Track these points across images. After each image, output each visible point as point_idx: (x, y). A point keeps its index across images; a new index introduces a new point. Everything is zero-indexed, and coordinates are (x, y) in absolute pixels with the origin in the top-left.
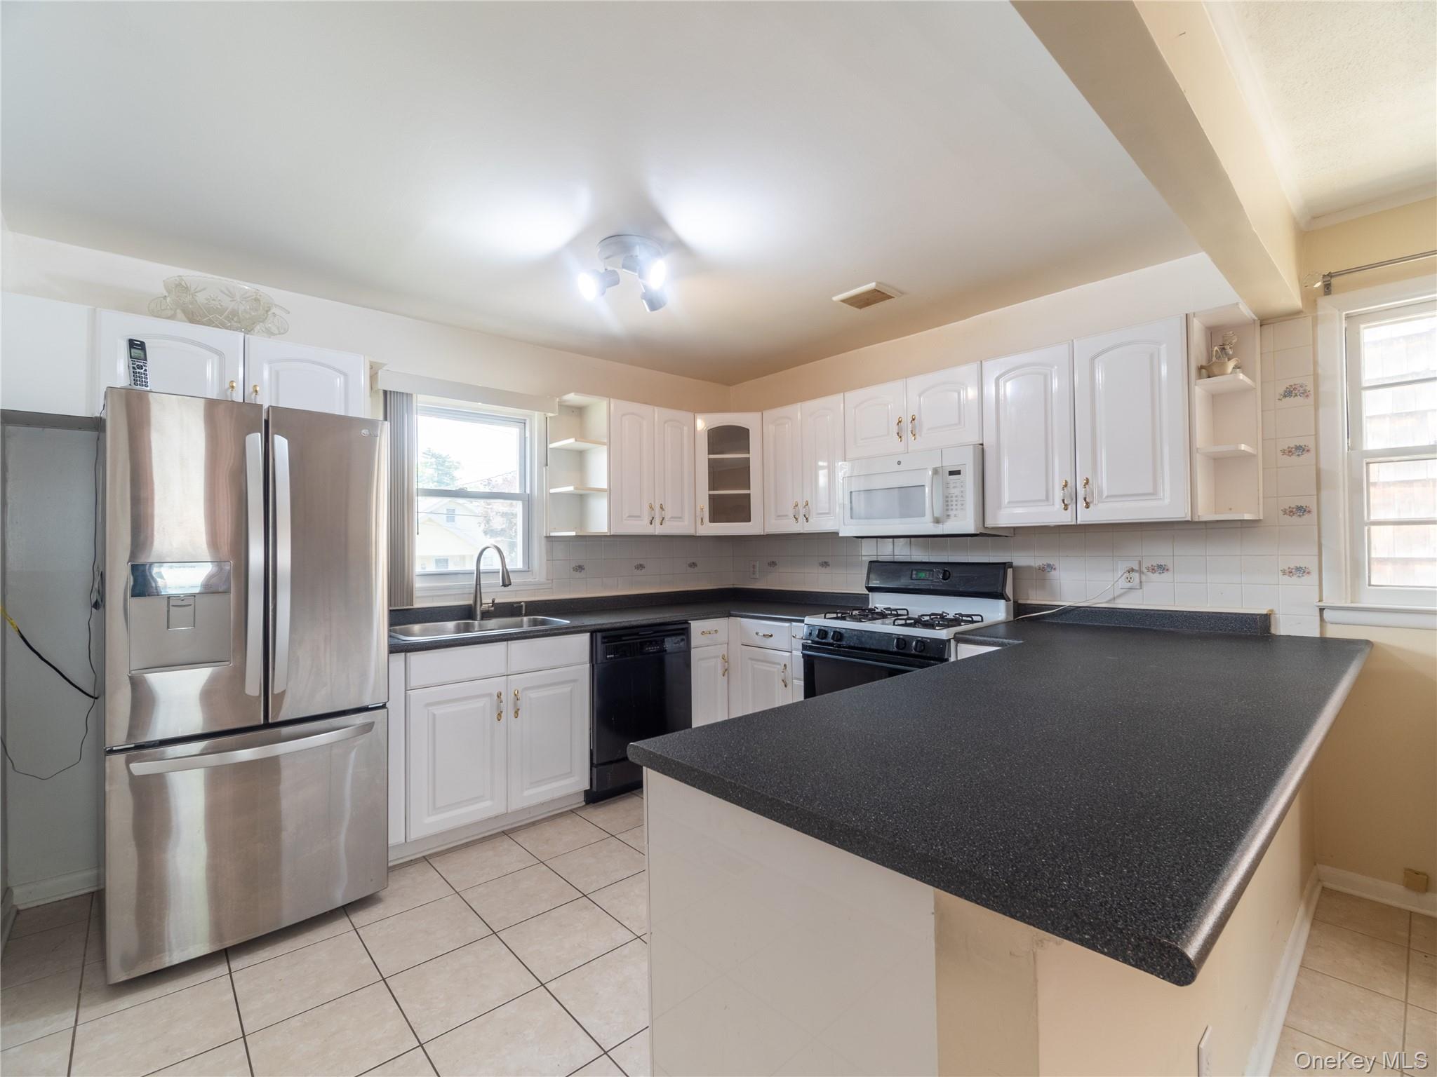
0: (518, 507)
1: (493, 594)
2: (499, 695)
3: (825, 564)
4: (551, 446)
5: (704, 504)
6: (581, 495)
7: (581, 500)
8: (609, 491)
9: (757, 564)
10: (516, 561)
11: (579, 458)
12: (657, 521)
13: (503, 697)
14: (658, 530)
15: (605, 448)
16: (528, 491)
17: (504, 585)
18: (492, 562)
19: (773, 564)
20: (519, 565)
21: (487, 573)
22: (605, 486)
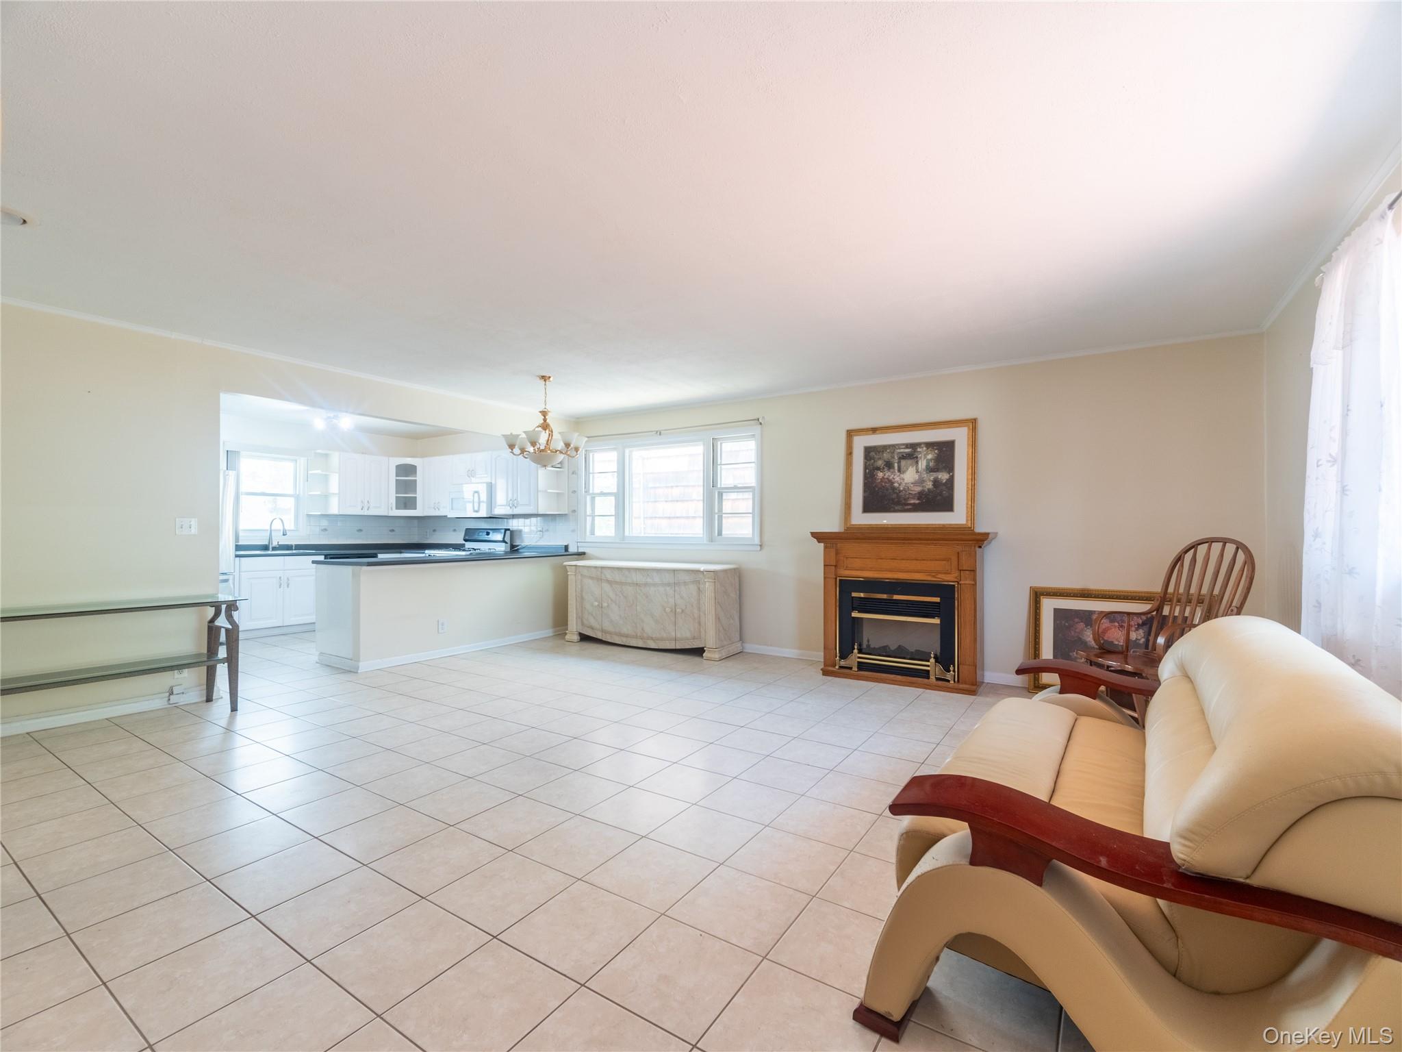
0: (292, 500)
1: (278, 540)
2: (280, 578)
3: (455, 530)
4: (310, 472)
5: (393, 501)
6: (326, 495)
7: (326, 497)
8: (339, 494)
9: (428, 531)
10: (290, 526)
11: (326, 479)
12: (366, 508)
13: (282, 578)
14: (366, 513)
15: (337, 475)
16: (297, 493)
17: (284, 535)
18: (277, 525)
19: (434, 531)
20: (293, 528)
21: (275, 530)
22: (337, 492)
